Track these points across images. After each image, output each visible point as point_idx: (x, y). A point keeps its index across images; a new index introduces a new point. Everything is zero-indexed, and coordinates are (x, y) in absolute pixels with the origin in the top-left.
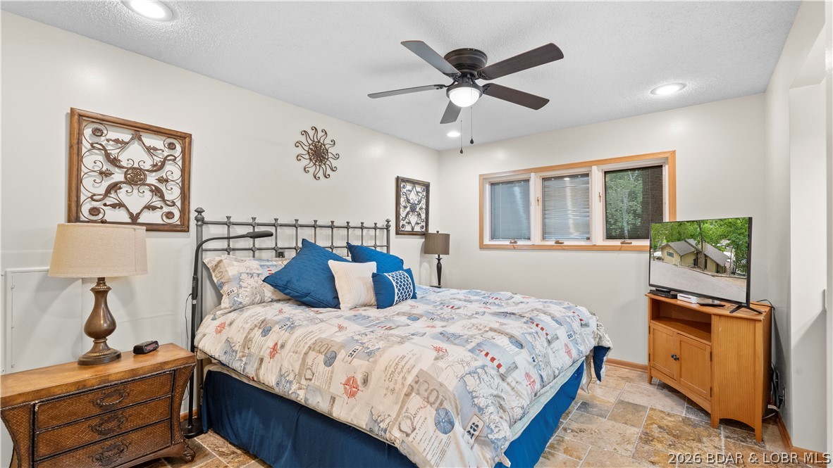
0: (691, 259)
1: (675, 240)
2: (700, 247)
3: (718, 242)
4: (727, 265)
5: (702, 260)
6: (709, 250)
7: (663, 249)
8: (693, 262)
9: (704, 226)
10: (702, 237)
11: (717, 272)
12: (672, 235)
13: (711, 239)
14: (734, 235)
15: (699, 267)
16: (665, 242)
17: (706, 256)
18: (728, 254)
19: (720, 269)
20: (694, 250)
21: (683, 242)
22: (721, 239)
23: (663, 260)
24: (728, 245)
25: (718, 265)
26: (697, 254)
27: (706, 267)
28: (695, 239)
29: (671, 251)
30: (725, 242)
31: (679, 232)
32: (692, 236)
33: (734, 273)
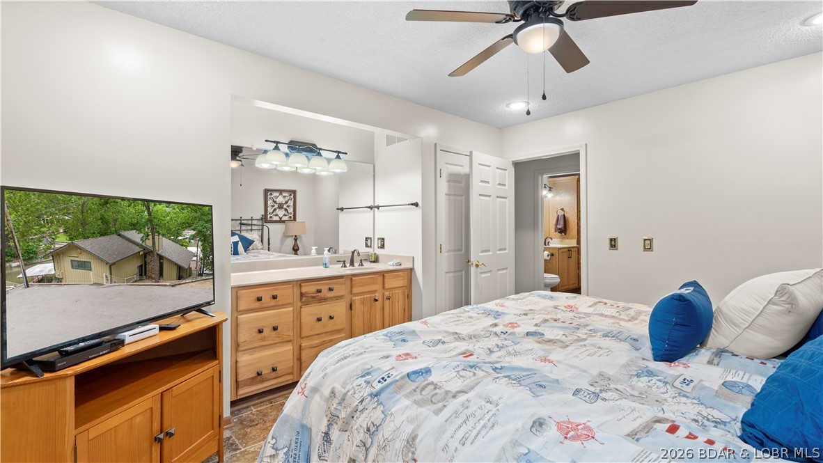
0: (133, 267)
1: (94, 235)
2: (149, 243)
3: (179, 234)
4: (193, 265)
5: (153, 265)
6: (166, 246)
7: (56, 256)
8: (136, 271)
9: (156, 209)
10: (153, 226)
11: (180, 278)
12: (84, 224)
13: (169, 230)
14: (200, 223)
15: (150, 278)
16: (62, 240)
17: (161, 257)
18: (193, 249)
19: (183, 273)
20: (137, 249)
21: (115, 236)
22: (183, 229)
23: (59, 280)
24: (193, 237)
25: (180, 268)
26: (145, 255)
27: (161, 274)
28: (140, 231)
29: (84, 258)
30: (189, 233)
31: (102, 219)
32: (134, 226)
33: (201, 275)
